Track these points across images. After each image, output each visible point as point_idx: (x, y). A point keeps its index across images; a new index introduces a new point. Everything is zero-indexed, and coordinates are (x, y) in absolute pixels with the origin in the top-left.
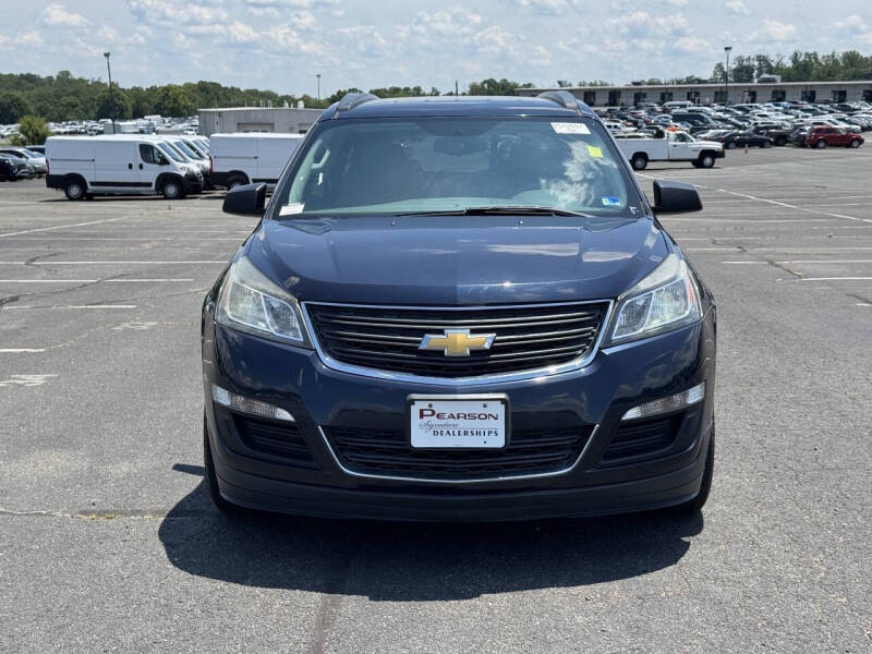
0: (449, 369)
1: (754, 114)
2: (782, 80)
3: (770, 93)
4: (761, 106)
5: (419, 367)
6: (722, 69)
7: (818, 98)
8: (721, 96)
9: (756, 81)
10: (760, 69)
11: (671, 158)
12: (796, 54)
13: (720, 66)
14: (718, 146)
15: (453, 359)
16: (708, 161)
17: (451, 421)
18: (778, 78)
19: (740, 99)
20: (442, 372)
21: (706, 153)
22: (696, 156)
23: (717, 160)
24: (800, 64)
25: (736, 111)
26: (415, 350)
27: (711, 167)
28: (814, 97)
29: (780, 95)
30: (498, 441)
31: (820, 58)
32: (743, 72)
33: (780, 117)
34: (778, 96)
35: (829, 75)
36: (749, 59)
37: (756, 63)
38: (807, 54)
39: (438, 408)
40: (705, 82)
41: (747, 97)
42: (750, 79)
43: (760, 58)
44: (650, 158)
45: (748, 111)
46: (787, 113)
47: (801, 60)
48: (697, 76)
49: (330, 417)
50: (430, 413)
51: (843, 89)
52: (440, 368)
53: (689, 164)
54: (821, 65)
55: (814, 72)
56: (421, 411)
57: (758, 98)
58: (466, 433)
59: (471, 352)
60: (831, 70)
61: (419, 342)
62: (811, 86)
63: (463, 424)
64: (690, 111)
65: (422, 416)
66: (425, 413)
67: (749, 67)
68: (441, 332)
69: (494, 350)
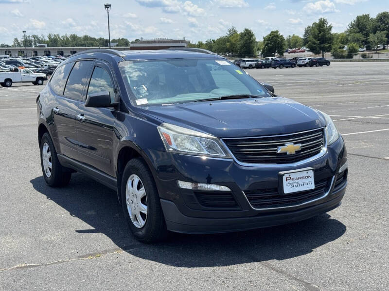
0: (288, 160)
1: (41, 61)
2: (48, 46)
3: (44, 52)
4: (42, 57)
5: (277, 160)
6: (17, 41)
7: (65, 54)
8: (21, 53)
9: (33, 46)
10: (35, 41)
11: (23, 81)
12: (50, 35)
13: (16, 40)
14: (44, 75)
15: (291, 155)
16: (40, 82)
17: (297, 181)
18: (46, 45)
19: (30, 54)
20: (285, 161)
21: (39, 78)
22: (34, 80)
23: (44, 81)
24: (52, 39)
25: (31, 60)
26: (275, 154)
27: (42, 84)
28: (63, 54)
29: (48, 53)
30: (312, 187)
31: (60, 37)
32: (27, 42)
33: (53, 63)
34: (48, 54)
35: (66, 44)
36: (29, 37)
37: (33, 39)
38: (55, 35)
39: (292, 176)
40: (10, 47)
41: (33, 54)
42: (31, 46)
43: (34, 36)
44: (13, 81)
45: (37, 60)
46: (56, 61)
47: (53, 37)
48: (6, 44)
49: (246, 187)
50: (289, 178)
51: (74, 50)
52: (284, 160)
53: (31, 83)
54: (61, 40)
55: (59, 43)
56: (287, 178)
57: (38, 54)
58: (301, 185)
59: (296, 152)
60: (66, 42)
61: (276, 150)
62: (61, 49)
63: (300, 181)
64: (11, 60)
65: (287, 180)
66: (288, 179)
67: (29, 40)
68: (283, 145)
69: (303, 150)
